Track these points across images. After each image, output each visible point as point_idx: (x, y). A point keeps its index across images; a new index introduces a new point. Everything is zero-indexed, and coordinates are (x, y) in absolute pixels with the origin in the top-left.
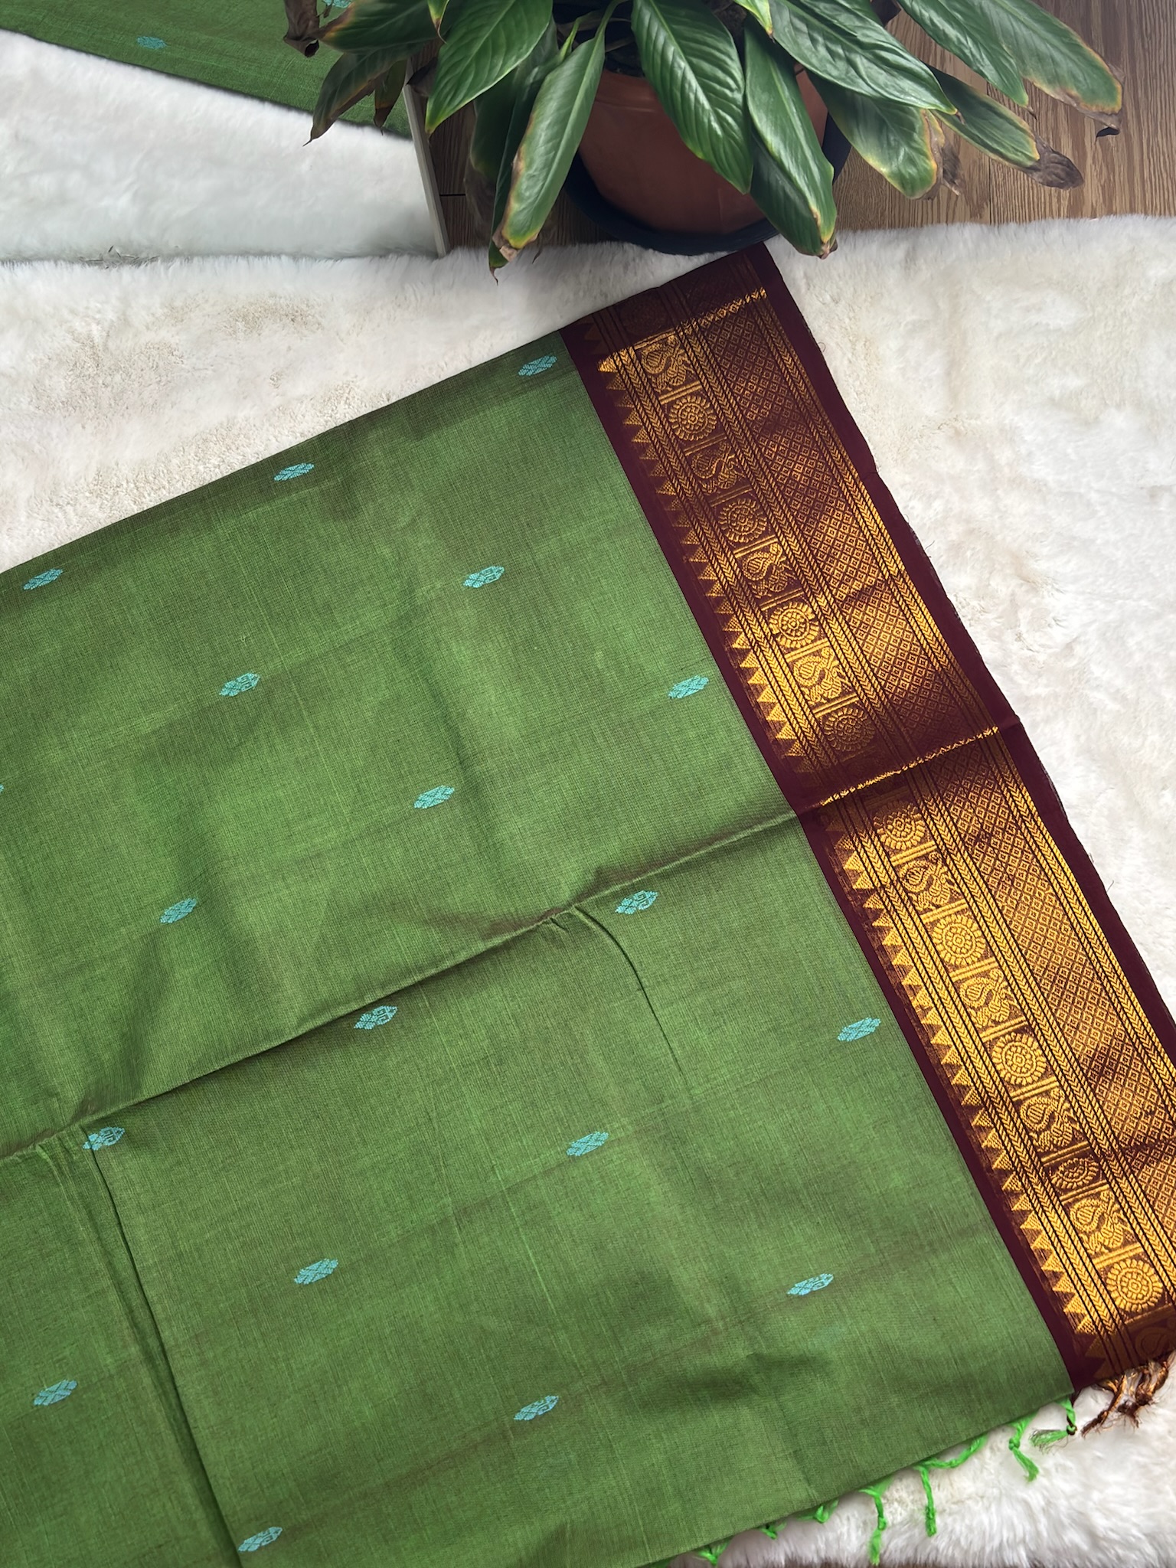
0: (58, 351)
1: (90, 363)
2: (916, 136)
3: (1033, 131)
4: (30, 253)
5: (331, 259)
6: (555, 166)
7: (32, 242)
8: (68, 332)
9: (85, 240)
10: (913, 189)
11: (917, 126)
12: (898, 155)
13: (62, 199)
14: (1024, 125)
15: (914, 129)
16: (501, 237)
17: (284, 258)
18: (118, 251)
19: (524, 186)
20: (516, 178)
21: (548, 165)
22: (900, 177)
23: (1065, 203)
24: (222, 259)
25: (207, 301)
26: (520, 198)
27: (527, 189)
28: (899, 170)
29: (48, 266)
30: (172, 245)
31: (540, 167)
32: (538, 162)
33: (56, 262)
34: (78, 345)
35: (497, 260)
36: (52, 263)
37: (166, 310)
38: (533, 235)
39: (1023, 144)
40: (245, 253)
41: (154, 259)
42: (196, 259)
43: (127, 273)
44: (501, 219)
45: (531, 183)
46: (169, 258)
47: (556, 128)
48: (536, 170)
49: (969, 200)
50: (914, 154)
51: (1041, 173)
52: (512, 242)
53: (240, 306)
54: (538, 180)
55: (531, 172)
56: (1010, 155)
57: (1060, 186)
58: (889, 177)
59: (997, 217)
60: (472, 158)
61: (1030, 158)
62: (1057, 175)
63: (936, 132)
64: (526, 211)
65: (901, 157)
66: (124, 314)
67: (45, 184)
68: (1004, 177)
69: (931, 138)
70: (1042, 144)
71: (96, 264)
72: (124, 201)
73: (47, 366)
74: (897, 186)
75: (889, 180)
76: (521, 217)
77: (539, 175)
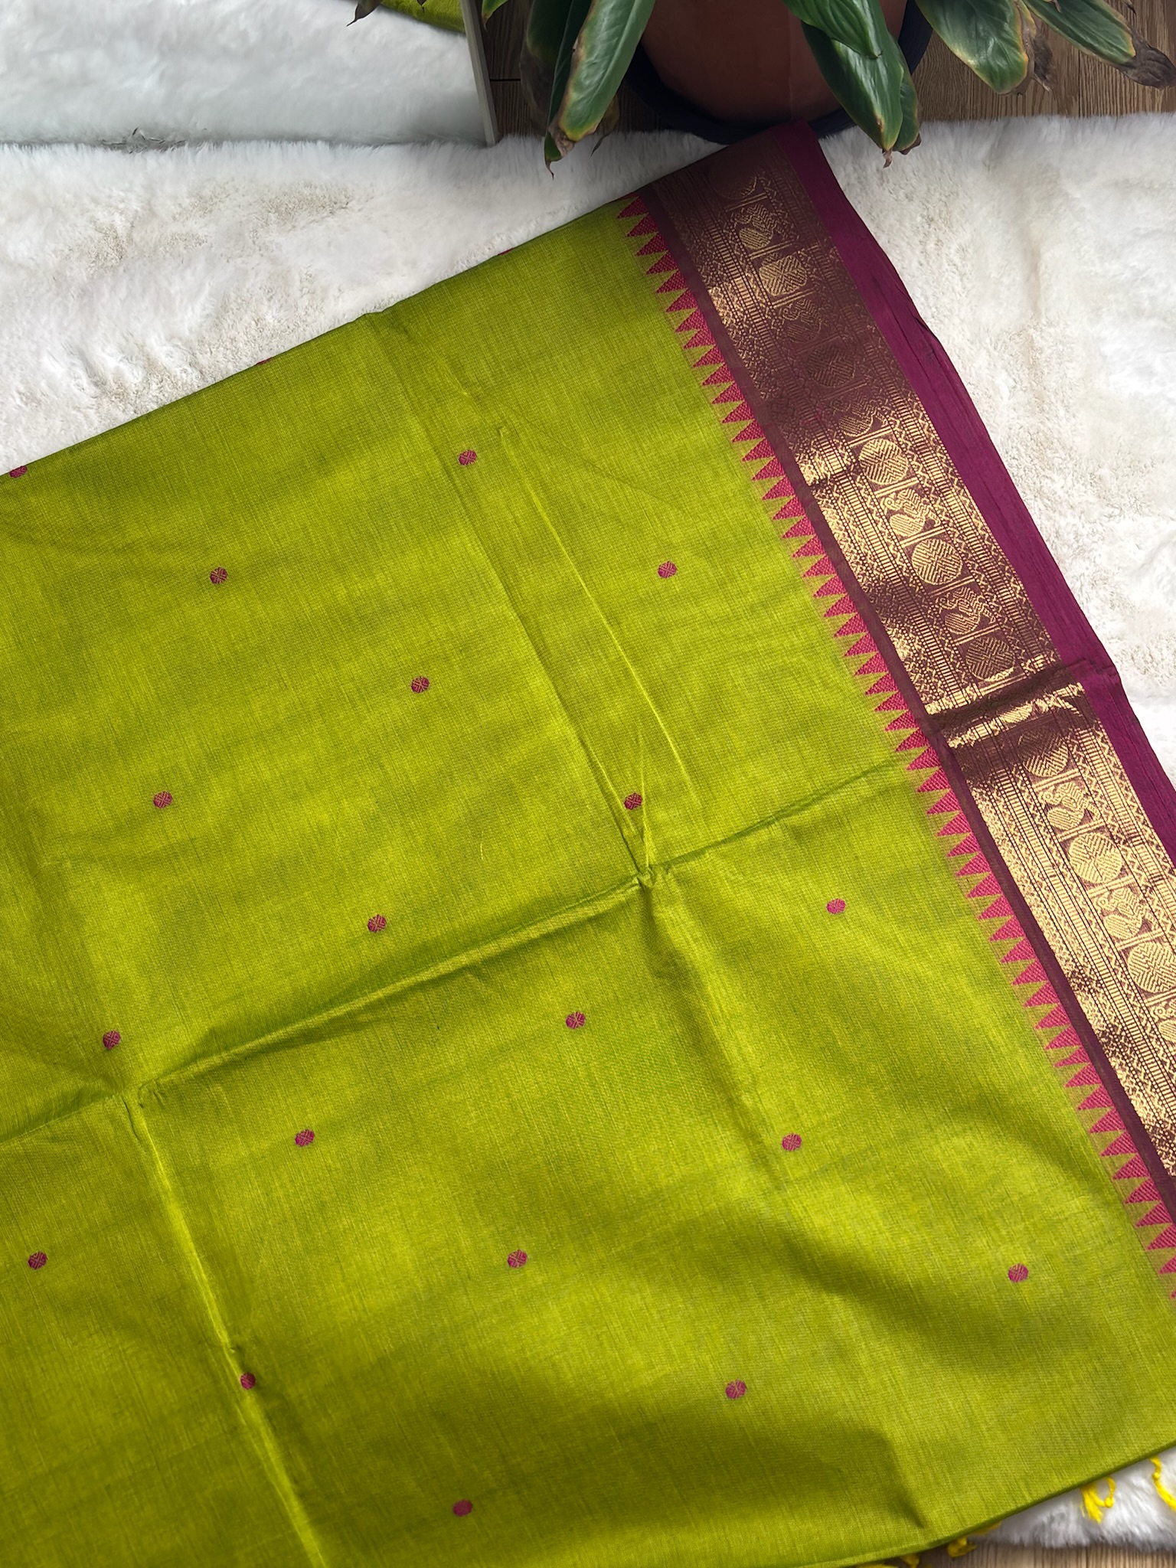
0: (80, 242)
1: (113, 254)
2: (1006, 26)
3: (1129, 25)
4: (48, 136)
5: (370, 145)
6: (617, 52)
7: (51, 124)
8: (91, 222)
9: (109, 123)
10: (1002, 83)
11: (1008, 16)
12: (987, 46)
13: (84, 79)
14: (1120, 18)
15: (1005, 20)
16: (558, 128)
17: (319, 143)
18: (142, 133)
19: (584, 74)
20: (576, 67)
21: (610, 52)
22: (988, 69)
23: (1159, 99)
24: (254, 144)
25: (237, 190)
26: (580, 87)
27: (586, 78)
28: (988, 62)
29: (68, 149)
30: (200, 126)
31: (602, 53)
32: (600, 48)
33: (76, 146)
34: (101, 235)
35: (552, 154)
36: (73, 147)
37: (193, 200)
38: (593, 127)
39: (1118, 38)
40: (277, 138)
41: (180, 144)
42: (225, 143)
43: (152, 160)
44: (557, 110)
45: (592, 71)
46: (197, 141)
47: (619, 14)
48: (596, 58)
49: (1056, 93)
50: (1004, 45)
51: (1136, 71)
52: (569, 134)
53: (274, 197)
54: (598, 69)
55: (592, 59)
56: (1105, 51)
57: (1156, 85)
58: (977, 69)
59: (1087, 112)
60: (528, 41)
61: (1126, 55)
62: (1153, 73)
63: (1029, 23)
64: (585, 101)
65: (990, 49)
66: (149, 203)
67: (66, 62)
68: (1095, 69)
69: (1022, 29)
70: (1138, 38)
71: (119, 148)
72: (149, 83)
73: (67, 258)
74: (984, 79)
75: (977, 73)
76: (579, 108)
77: (602, 62)
